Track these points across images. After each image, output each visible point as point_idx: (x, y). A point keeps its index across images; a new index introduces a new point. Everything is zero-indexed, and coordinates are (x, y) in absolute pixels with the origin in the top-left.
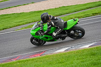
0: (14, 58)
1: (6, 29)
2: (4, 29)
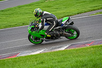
0: (87, 43)
1: (80, 13)
2: (78, 14)
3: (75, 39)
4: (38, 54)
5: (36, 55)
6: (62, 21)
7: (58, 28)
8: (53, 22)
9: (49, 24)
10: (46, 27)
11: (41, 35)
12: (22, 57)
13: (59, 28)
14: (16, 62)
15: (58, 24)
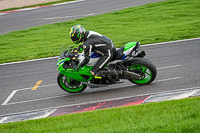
3: (148, 83)
4: (186, 99)
5: (181, 101)
6: (123, 50)
7: (115, 62)
8: (106, 52)
9: (99, 55)
10: (93, 61)
11: (83, 76)
12: (155, 104)
13: (118, 64)
14: (142, 114)
15: (116, 55)
